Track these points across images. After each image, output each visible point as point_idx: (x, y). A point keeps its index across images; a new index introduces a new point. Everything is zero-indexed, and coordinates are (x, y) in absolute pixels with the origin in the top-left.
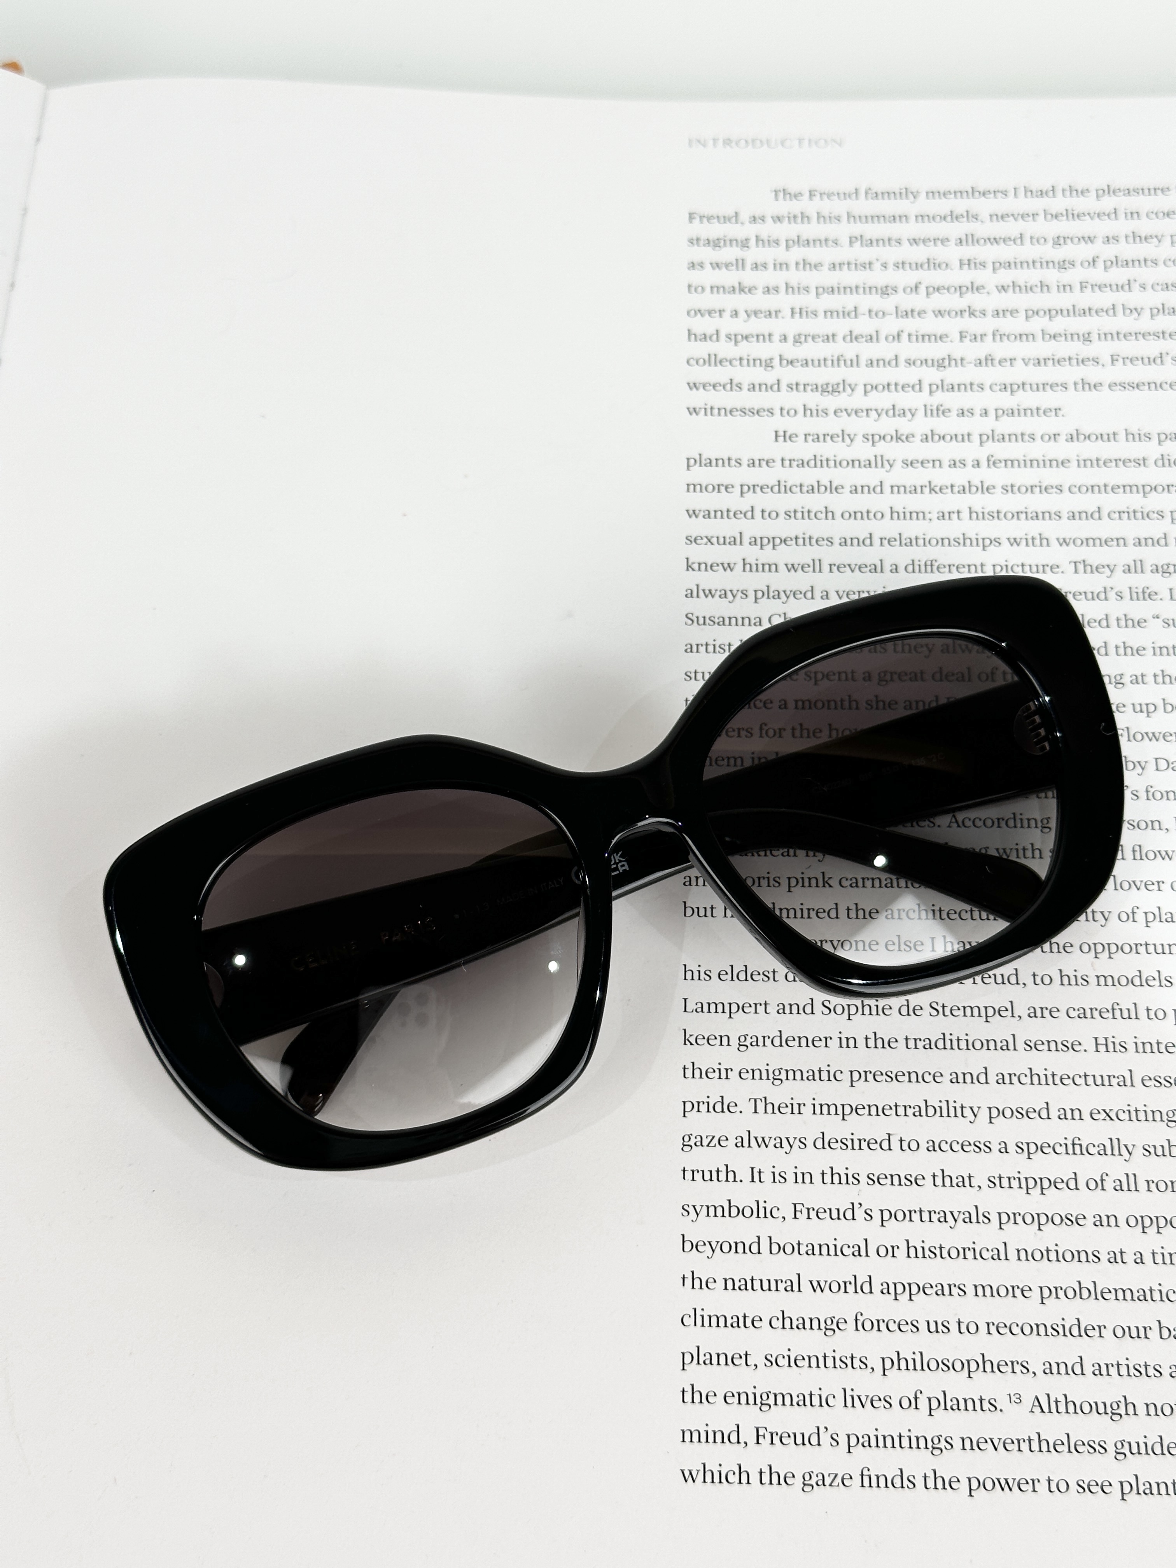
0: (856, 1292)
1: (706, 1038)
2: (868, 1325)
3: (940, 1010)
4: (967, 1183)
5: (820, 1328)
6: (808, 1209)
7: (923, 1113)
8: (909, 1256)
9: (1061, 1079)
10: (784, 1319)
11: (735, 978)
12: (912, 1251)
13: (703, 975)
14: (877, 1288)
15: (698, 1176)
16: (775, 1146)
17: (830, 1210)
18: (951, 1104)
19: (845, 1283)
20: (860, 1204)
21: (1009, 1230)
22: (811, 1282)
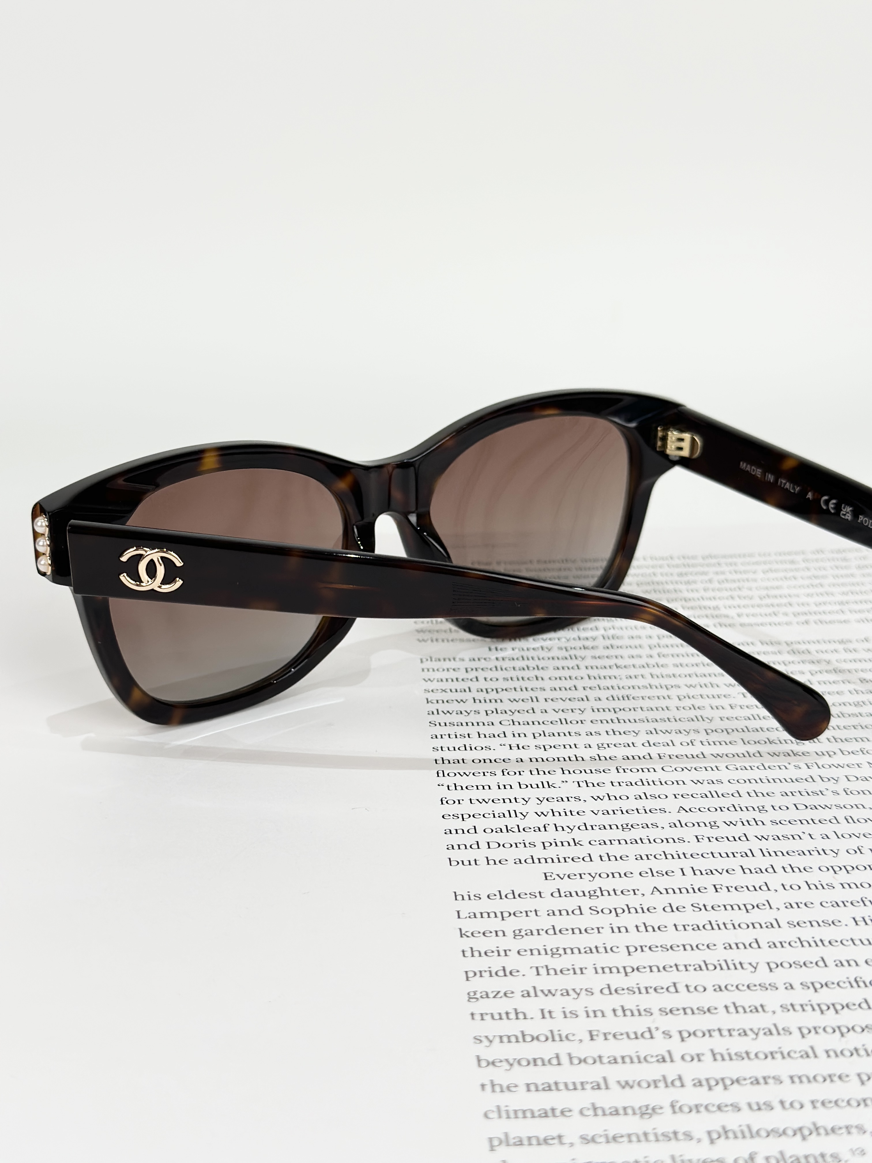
0: (667, 1086)
1: (482, 932)
2: (686, 1109)
3: (703, 908)
4: (760, 1010)
5: (635, 1114)
6: (605, 1034)
7: (704, 967)
8: (715, 1060)
9: (830, 943)
10: (595, 1109)
11: (503, 897)
13: (472, 897)
14: (688, 1082)
15: (488, 1018)
16: (562, 995)
17: (627, 1033)
18: (729, 962)
19: (655, 1081)
20: (657, 1028)
21: (812, 1039)
22: (619, 1082)
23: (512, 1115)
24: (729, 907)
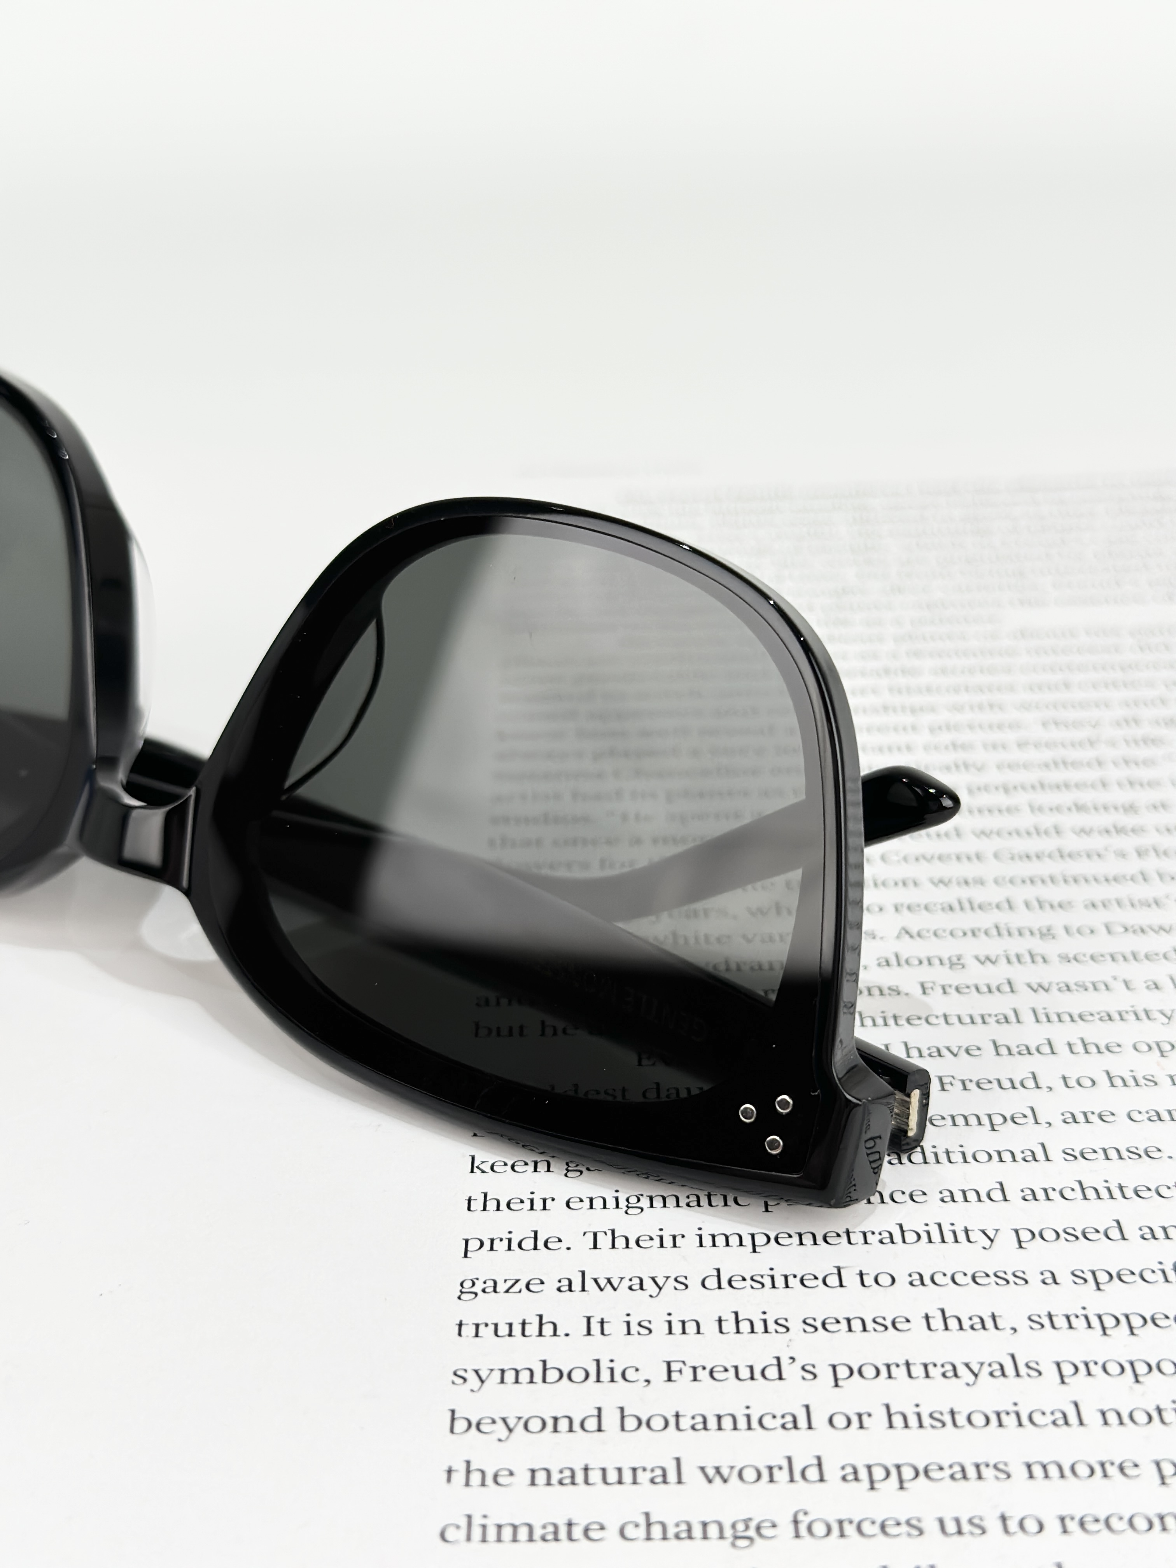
0: (792, 1480)
1: (510, 1163)
2: (819, 1529)
4: (989, 1323)
5: (722, 1537)
6: (695, 1369)
7: (897, 1237)
8: (891, 1426)
9: (1136, 1193)
10: (649, 1525)
12: (898, 1420)
14: (832, 1472)
15: (487, 1332)
16: (630, 1288)
17: (736, 1368)
18: (946, 1228)
19: (770, 1468)
20: (793, 1359)
21: (1079, 1385)
22: (703, 1469)
23: (492, 1533)
24: (960, 1121)
